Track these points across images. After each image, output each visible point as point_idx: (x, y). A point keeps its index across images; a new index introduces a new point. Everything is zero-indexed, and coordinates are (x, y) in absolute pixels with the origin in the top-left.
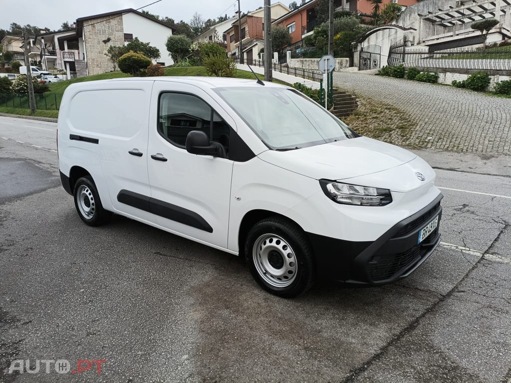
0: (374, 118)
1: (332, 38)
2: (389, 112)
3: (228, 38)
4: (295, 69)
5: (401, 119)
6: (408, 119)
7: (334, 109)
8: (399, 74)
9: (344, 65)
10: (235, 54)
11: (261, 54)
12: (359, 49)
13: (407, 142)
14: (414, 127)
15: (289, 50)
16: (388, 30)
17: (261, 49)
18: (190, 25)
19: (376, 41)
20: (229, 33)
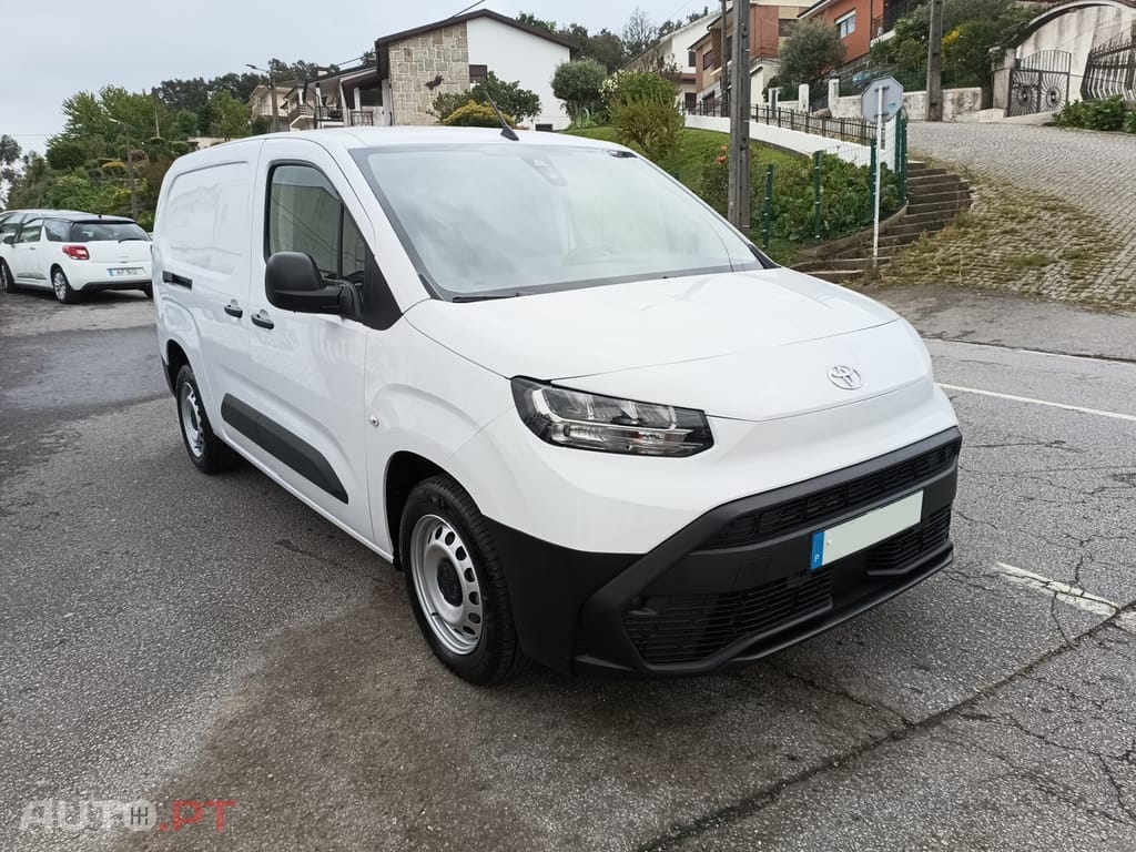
0: (1006, 232)
1: (937, 41)
2: (1052, 216)
3: (699, 60)
4: (842, 121)
5: (1080, 234)
6: (1098, 233)
7: (909, 211)
8: (1111, 119)
9: (967, 106)
10: (713, 94)
11: (770, 91)
12: (1009, 62)
13: (1083, 295)
14: (1112, 254)
15: (835, 78)
16: (1095, 8)
17: (771, 80)
18: (621, 38)
19: (1059, 40)
20: (701, 49)
